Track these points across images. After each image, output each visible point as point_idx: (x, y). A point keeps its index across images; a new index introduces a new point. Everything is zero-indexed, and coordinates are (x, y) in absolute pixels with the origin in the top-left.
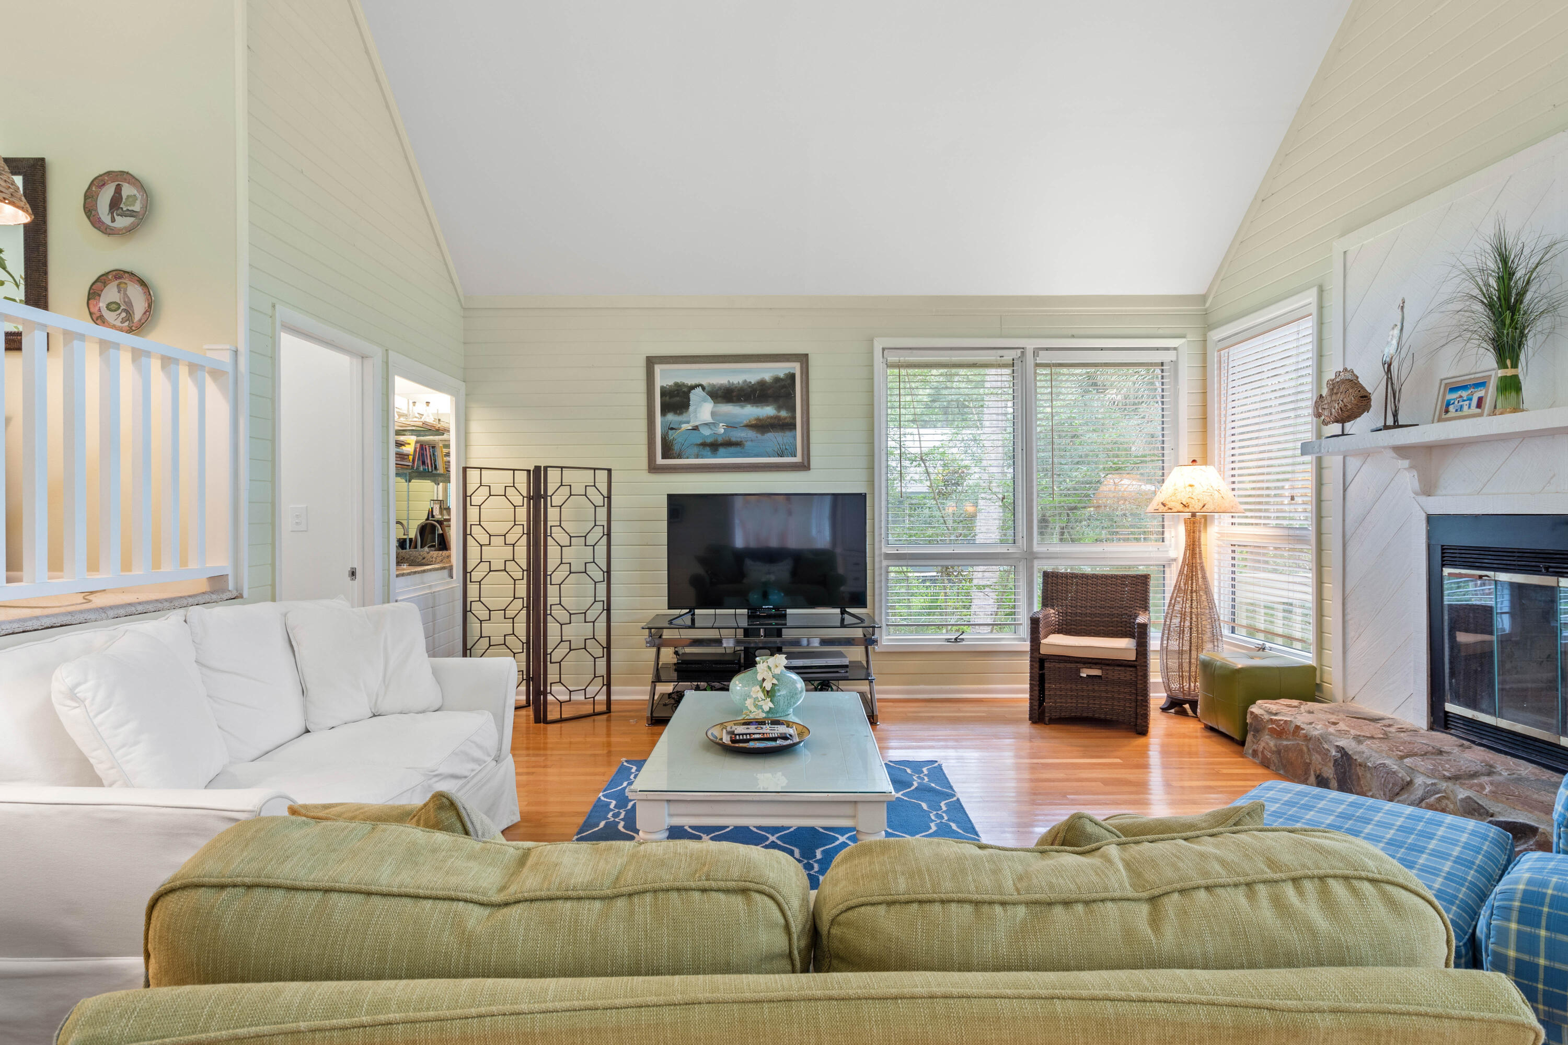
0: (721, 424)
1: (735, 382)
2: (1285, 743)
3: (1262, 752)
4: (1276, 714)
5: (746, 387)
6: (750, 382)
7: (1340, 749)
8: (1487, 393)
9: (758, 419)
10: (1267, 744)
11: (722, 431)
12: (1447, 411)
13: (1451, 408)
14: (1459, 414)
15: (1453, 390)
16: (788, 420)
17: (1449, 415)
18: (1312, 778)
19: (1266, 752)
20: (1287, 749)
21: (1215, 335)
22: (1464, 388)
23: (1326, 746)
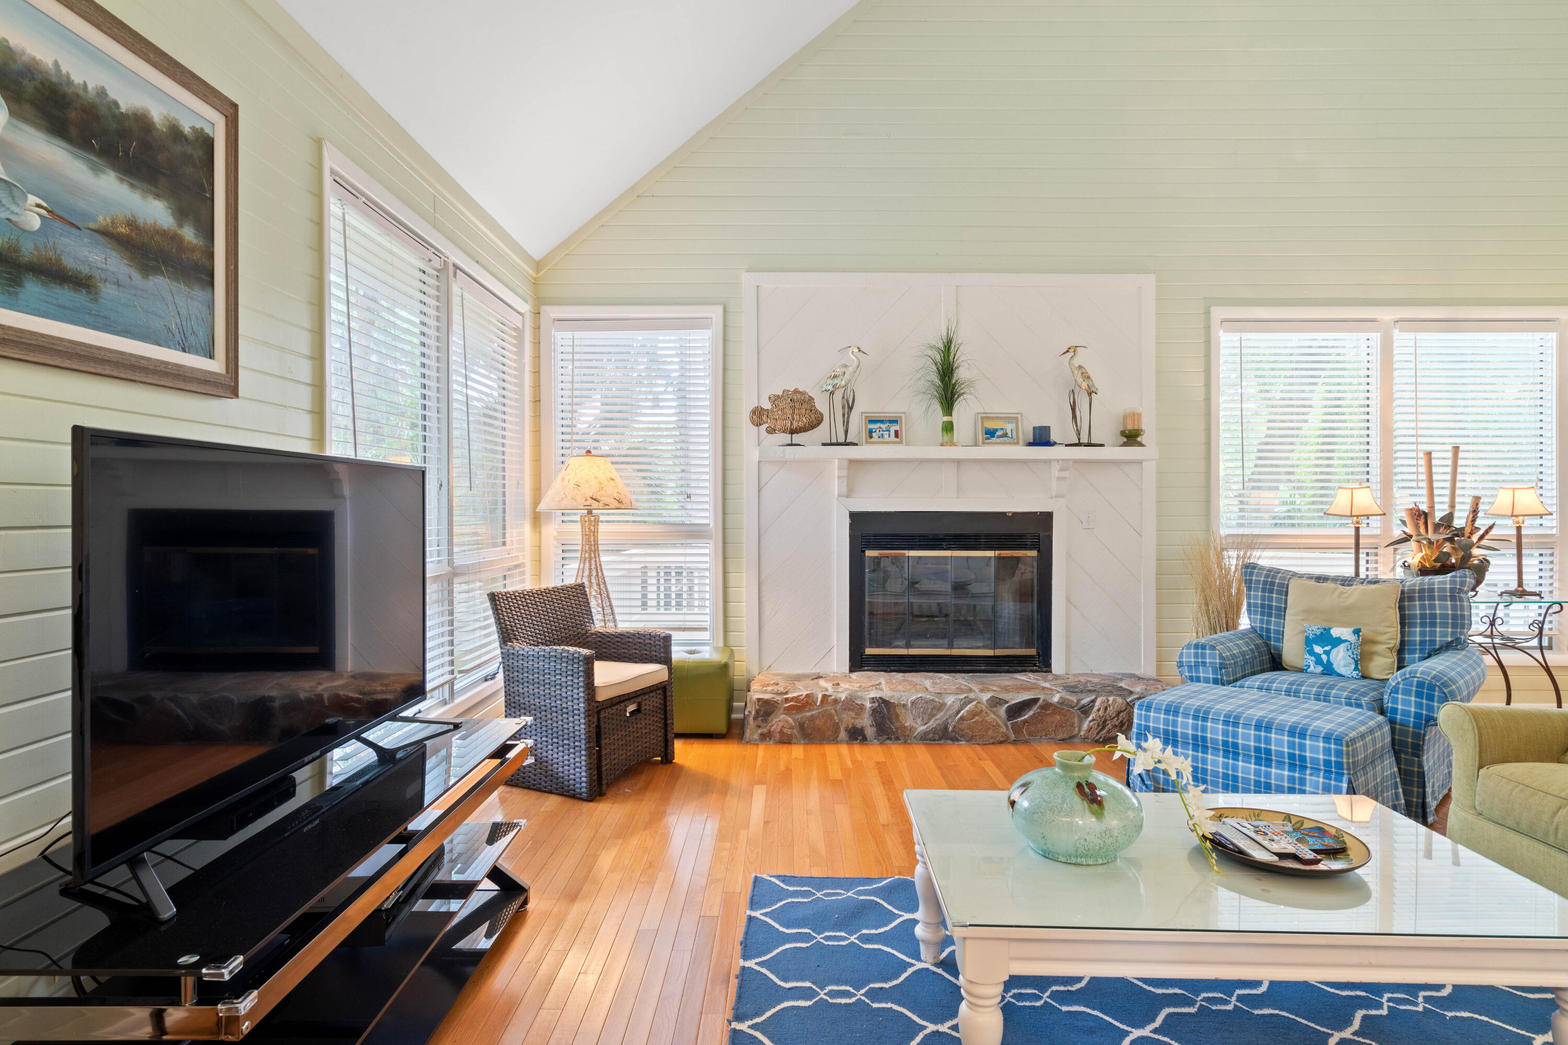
0: (32, 199)
1: (77, 79)
2: (808, 714)
3: (781, 732)
4: (786, 693)
5: (103, 111)
6: (116, 104)
7: (873, 700)
8: (901, 427)
9: (132, 224)
10: (787, 721)
11: (35, 223)
12: (871, 437)
13: (874, 434)
14: (881, 440)
15: (871, 421)
16: (197, 256)
17: (872, 440)
18: (843, 734)
19: (785, 730)
20: (812, 719)
21: (551, 312)
22: (882, 422)
23: (859, 702)
